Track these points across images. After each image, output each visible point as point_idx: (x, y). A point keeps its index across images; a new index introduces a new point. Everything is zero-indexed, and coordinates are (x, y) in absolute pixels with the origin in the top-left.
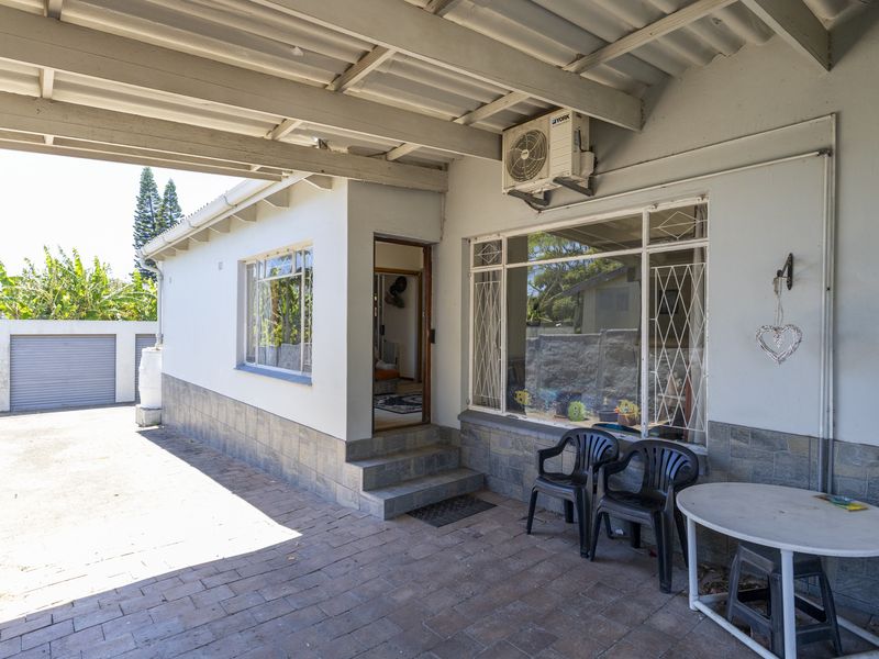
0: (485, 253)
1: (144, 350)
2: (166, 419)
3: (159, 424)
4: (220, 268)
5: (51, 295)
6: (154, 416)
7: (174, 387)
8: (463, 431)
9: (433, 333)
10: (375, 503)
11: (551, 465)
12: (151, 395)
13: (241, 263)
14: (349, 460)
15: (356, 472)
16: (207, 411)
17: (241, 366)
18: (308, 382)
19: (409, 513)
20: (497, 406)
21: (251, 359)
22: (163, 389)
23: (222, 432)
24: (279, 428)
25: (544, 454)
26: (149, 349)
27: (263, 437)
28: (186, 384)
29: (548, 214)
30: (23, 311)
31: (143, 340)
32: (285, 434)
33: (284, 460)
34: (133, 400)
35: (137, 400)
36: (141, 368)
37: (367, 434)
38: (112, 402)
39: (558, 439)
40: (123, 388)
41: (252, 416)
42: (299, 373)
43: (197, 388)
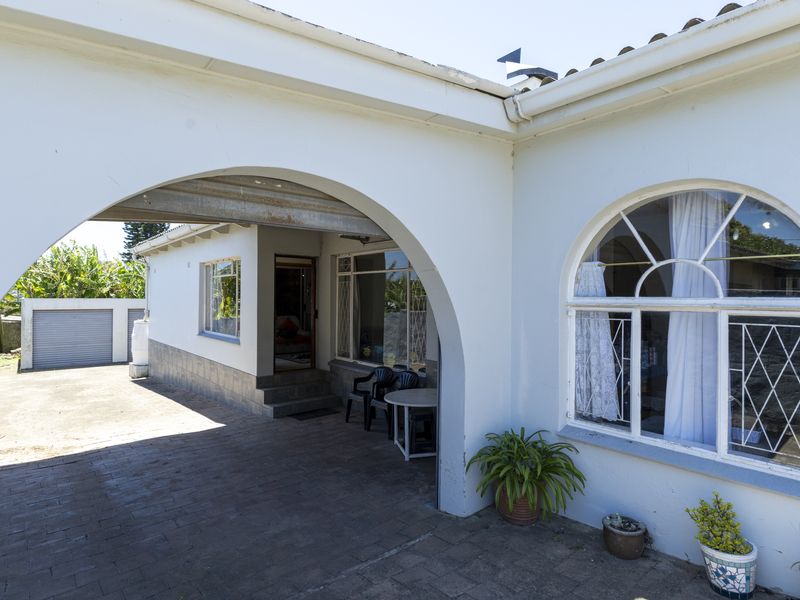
0: (345, 264)
1: (135, 322)
2: (152, 373)
3: (147, 376)
4: (189, 266)
5: (59, 277)
6: (143, 370)
7: (157, 349)
8: (331, 372)
9: (316, 312)
10: (269, 409)
11: (362, 386)
12: (140, 355)
13: (202, 264)
14: (258, 387)
15: (260, 393)
16: (180, 365)
17: (201, 333)
18: (237, 342)
19: (289, 416)
20: (348, 357)
21: (207, 329)
22: (150, 350)
23: (190, 378)
24: (223, 372)
25: (357, 381)
26: (139, 321)
27: (214, 379)
28: (166, 346)
29: (368, 246)
30: (36, 290)
31: (134, 314)
32: (226, 375)
33: (226, 391)
34: (126, 360)
35: (130, 359)
36: (133, 335)
37: (270, 372)
38: (110, 363)
39: (368, 373)
40: (119, 352)
41: (208, 366)
42: (235, 337)
43: (174, 349)
